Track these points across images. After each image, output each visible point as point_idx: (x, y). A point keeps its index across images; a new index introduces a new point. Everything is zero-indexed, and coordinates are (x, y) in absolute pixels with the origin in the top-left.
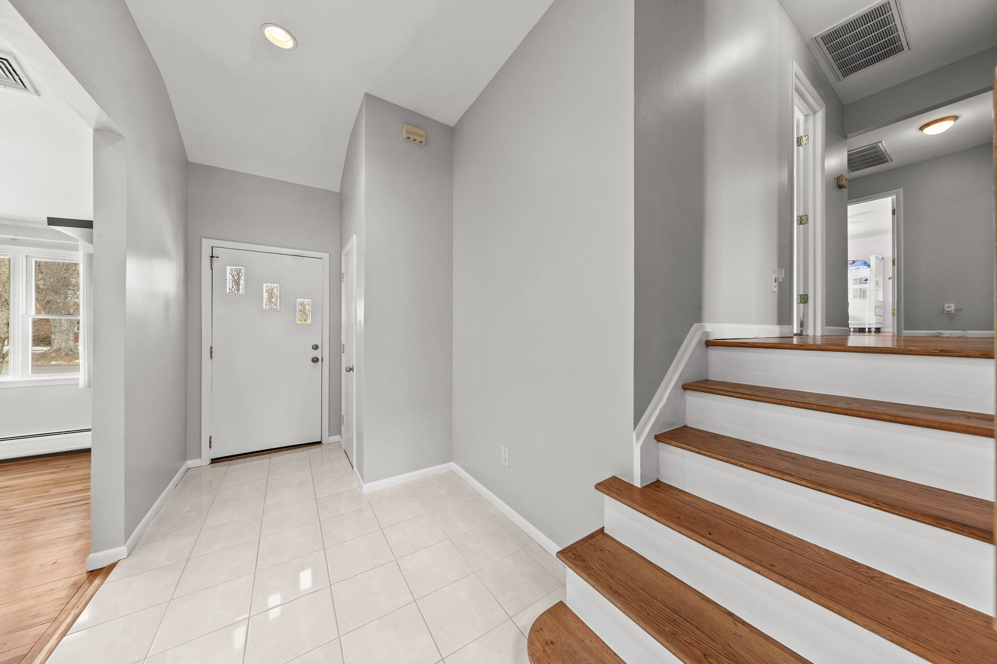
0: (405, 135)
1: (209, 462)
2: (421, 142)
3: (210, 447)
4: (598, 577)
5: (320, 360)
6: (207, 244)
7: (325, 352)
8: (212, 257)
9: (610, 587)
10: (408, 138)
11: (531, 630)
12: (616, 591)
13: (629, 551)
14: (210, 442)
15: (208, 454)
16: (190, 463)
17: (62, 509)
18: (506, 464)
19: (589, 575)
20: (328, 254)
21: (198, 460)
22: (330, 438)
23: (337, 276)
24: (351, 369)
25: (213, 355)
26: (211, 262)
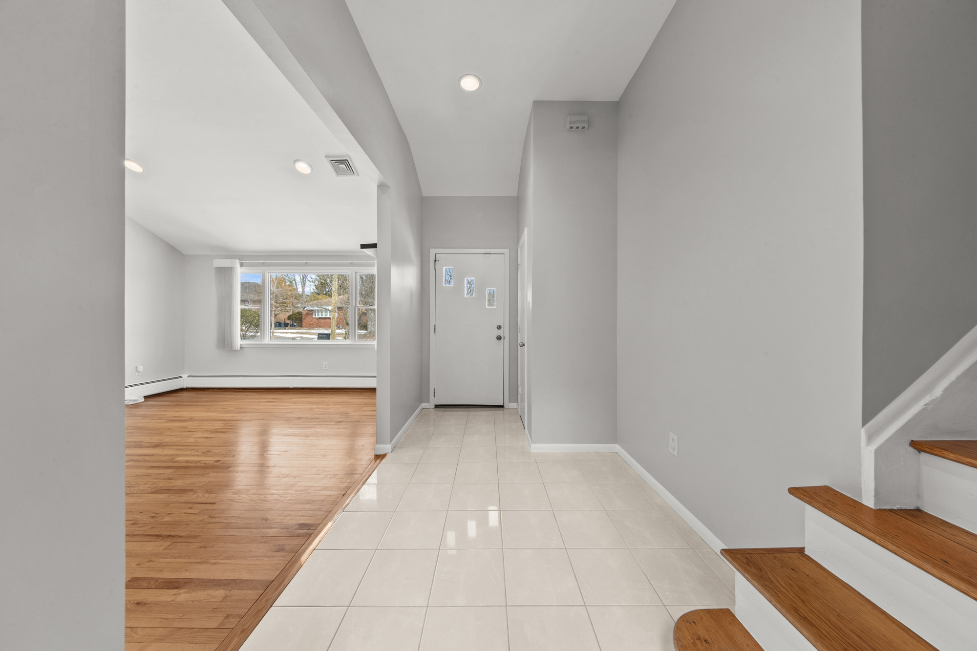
0: (568, 126)
1: (433, 407)
2: (583, 128)
3: (434, 396)
4: (778, 593)
5: (503, 338)
6: (433, 251)
7: (506, 332)
8: (435, 261)
9: (796, 610)
10: (571, 128)
11: (680, 618)
12: (806, 618)
13: (843, 586)
14: (434, 392)
15: (434, 401)
16: (424, 405)
17: (367, 418)
18: (675, 453)
19: (764, 586)
20: (508, 250)
21: (428, 404)
22: (510, 404)
23: (515, 267)
24: (523, 345)
25: (436, 331)
26: (435, 265)
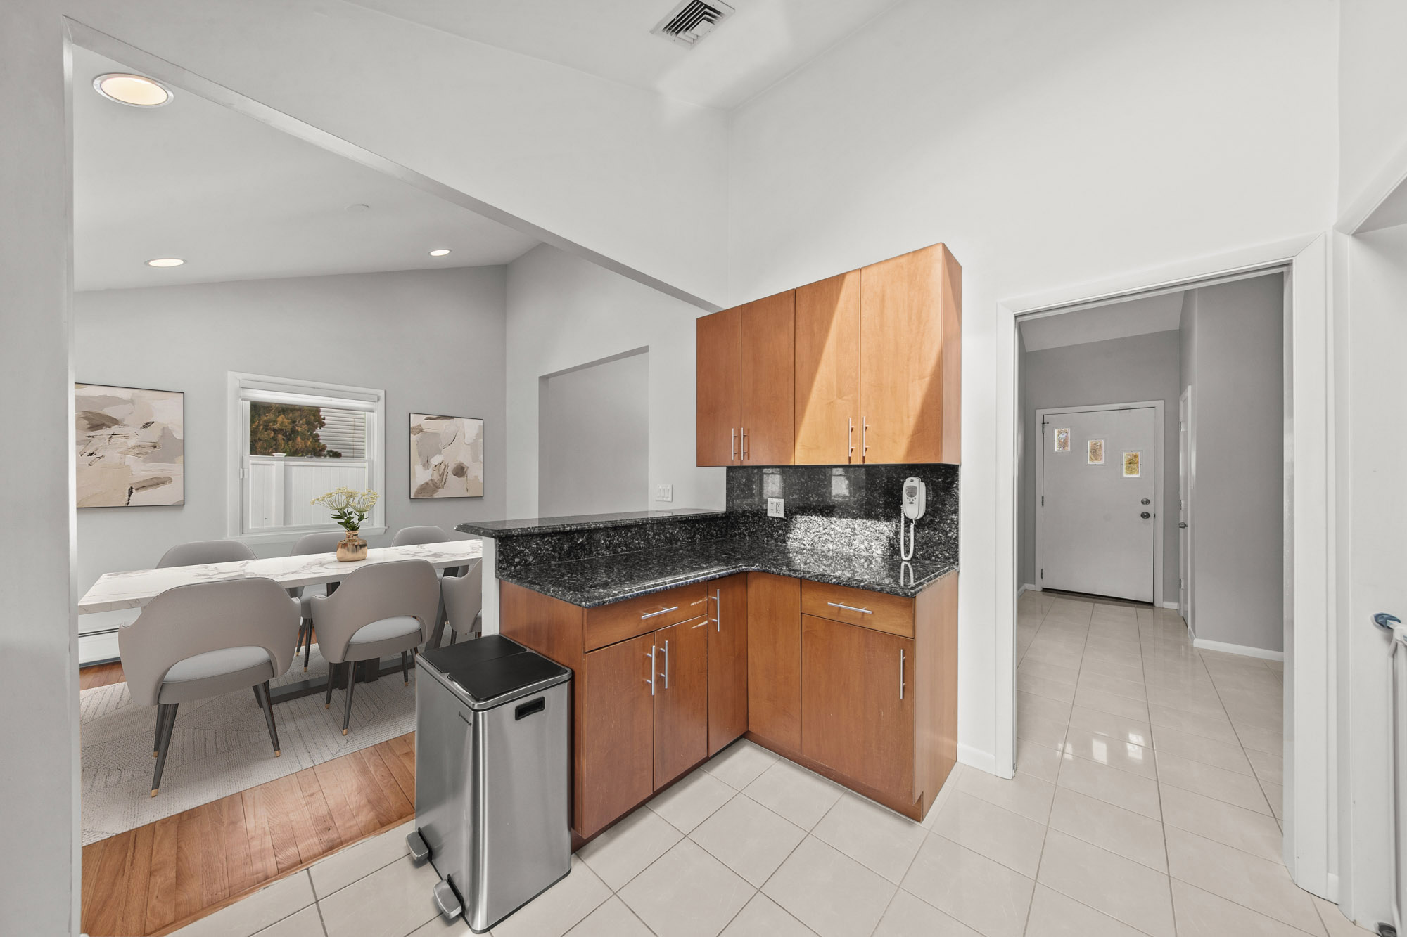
1: (1041, 590)
3: (1042, 577)
5: (1152, 516)
6: (1039, 413)
7: (1157, 508)
8: (1044, 423)
14: (1042, 574)
15: (1040, 583)
16: (1027, 586)
20: (1163, 401)
21: (1033, 586)
22: (1165, 602)
24: (1186, 526)
25: (1044, 503)
26: (1043, 428)
